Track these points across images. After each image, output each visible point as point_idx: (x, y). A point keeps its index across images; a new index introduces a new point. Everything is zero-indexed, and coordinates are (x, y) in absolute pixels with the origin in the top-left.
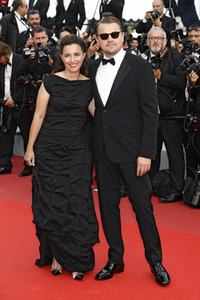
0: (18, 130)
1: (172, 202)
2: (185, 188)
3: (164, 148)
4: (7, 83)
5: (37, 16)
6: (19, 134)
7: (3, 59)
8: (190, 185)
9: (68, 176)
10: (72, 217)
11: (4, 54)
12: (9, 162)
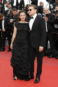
0: (7, 38)
1: (51, 58)
2: (55, 54)
3: (49, 42)
4: (3, 25)
5: (10, 5)
6: (7, 40)
7: (2, 18)
8: (57, 53)
9: (21, 51)
10: (22, 63)
11: (2, 17)
12: (4, 48)
